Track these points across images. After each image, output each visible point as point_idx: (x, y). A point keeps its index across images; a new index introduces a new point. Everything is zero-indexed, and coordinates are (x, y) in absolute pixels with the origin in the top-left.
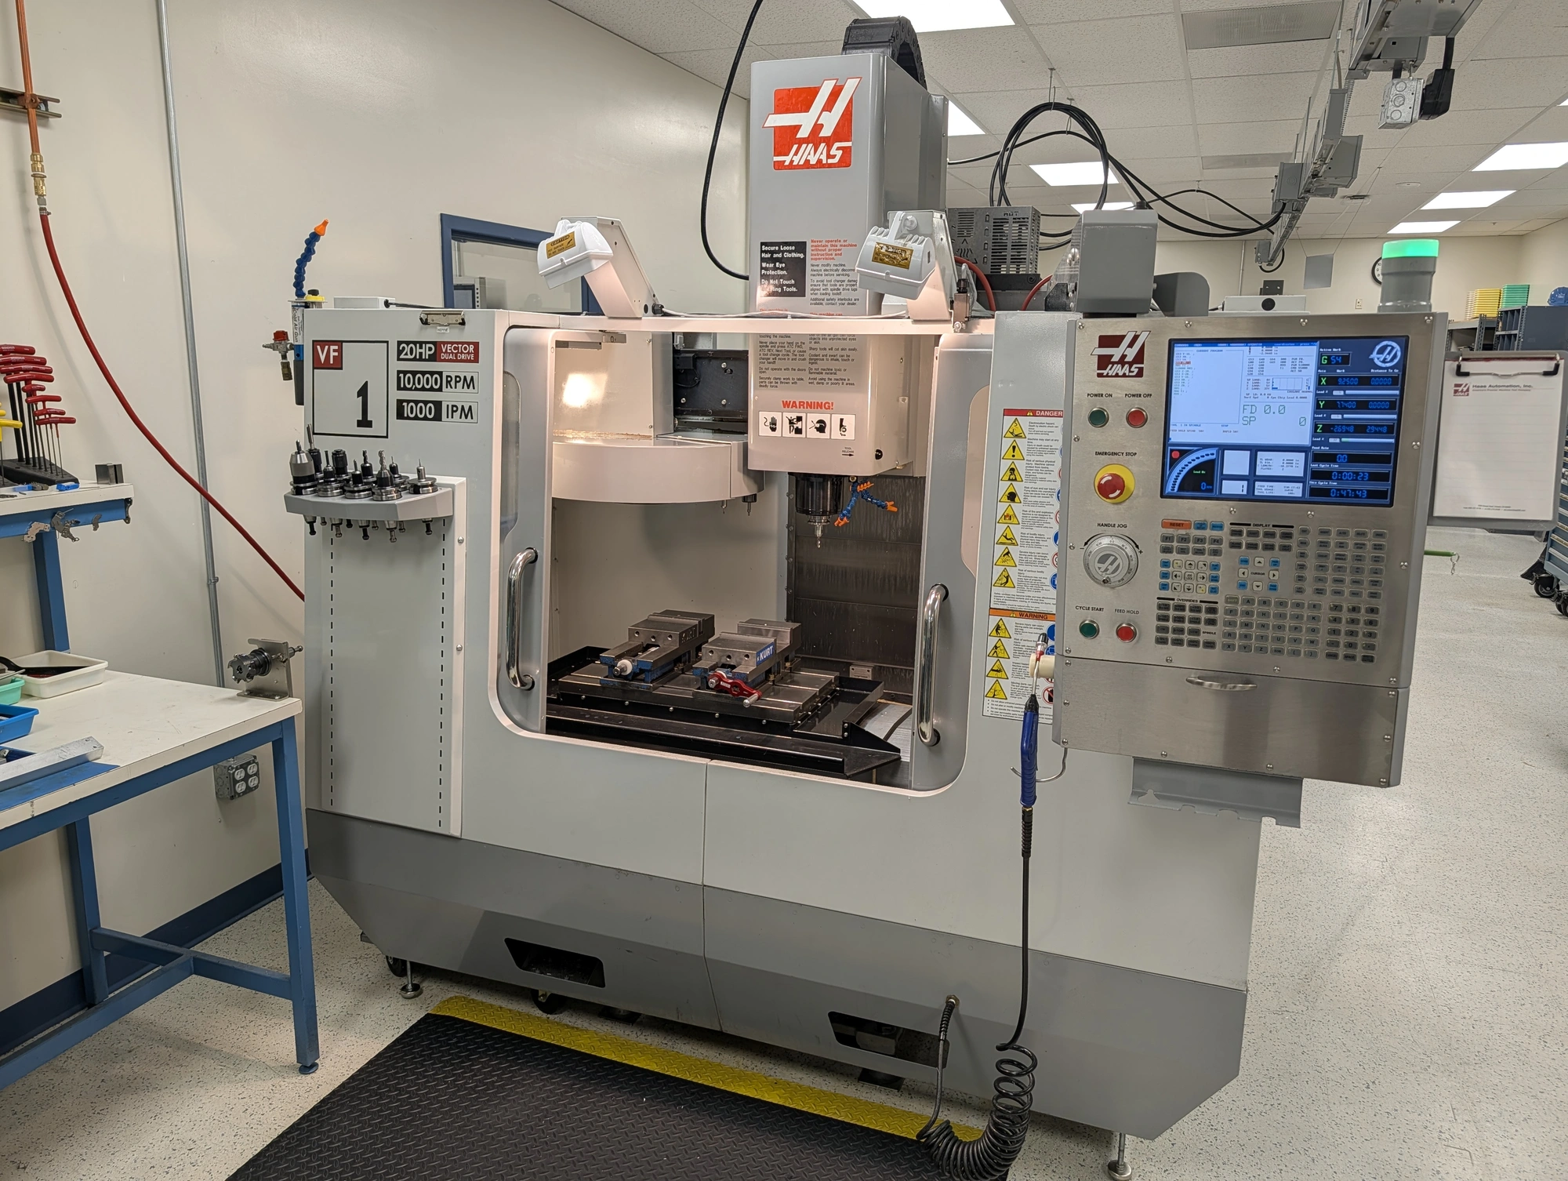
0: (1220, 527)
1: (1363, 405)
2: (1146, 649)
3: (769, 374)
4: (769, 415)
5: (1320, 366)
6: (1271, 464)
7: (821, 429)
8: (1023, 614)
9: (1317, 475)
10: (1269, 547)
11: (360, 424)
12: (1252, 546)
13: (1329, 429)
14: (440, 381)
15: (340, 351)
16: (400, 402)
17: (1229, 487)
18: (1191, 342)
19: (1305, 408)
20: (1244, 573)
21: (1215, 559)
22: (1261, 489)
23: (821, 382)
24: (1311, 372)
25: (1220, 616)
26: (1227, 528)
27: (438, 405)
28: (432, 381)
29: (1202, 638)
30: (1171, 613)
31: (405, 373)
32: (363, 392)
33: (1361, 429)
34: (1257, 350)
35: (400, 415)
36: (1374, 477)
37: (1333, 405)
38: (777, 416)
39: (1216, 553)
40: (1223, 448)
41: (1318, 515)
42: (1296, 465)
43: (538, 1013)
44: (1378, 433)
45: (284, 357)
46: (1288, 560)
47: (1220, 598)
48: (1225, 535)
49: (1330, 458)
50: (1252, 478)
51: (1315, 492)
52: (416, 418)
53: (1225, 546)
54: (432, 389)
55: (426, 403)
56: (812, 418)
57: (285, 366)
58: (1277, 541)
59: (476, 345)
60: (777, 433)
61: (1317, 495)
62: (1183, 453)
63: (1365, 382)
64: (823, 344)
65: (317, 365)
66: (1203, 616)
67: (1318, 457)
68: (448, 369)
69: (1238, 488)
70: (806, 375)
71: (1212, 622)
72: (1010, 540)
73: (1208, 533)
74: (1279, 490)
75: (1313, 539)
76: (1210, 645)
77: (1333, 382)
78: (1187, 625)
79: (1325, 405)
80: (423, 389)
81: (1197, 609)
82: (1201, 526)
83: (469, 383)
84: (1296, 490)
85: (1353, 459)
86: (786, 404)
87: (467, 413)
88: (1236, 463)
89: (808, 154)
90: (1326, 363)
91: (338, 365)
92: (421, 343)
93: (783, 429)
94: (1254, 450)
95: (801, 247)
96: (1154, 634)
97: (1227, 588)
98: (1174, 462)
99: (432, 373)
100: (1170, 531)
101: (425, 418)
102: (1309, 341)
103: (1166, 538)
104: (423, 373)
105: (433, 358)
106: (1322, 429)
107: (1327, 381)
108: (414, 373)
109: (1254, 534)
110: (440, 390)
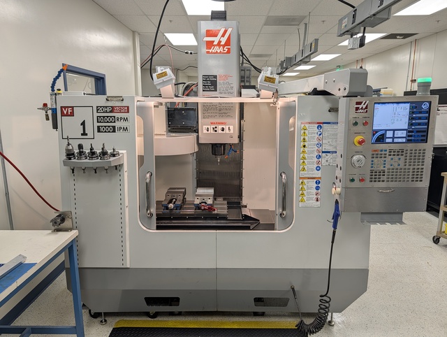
0: (386, 151)
1: (420, 118)
2: (367, 184)
3: (206, 114)
4: (207, 127)
5: (410, 109)
6: (398, 134)
7: (223, 130)
8: (309, 178)
9: (409, 136)
10: (398, 155)
11: (82, 135)
12: (394, 155)
13: (412, 124)
14: (114, 119)
15: (73, 110)
16: (98, 127)
17: (388, 140)
18: (379, 103)
19: (407, 119)
20: (392, 162)
21: (385, 159)
22: (396, 140)
23: (222, 116)
24: (408, 110)
25: (386, 173)
26: (388, 151)
27: (114, 127)
28: (111, 119)
29: (381, 179)
30: (374, 174)
31: (100, 117)
32: (83, 124)
33: (419, 124)
34: (395, 105)
35: (99, 131)
36: (422, 136)
37: (413, 119)
38: (209, 127)
39: (385, 157)
40: (386, 130)
41: (410, 146)
42: (404, 134)
43: (150, 319)
44: (423, 125)
45: (46, 112)
46: (403, 158)
47: (386, 169)
48: (387, 153)
49: (412, 132)
50: (393, 138)
51: (408, 140)
52: (105, 132)
53: (387, 155)
54: (111, 122)
55: (109, 127)
56: (220, 127)
57: (47, 116)
58: (400, 153)
59: (128, 107)
60: (209, 132)
61: (409, 141)
62: (376, 132)
63: (420, 113)
64: (223, 105)
65: (63, 115)
66: (382, 174)
67: (409, 132)
68: (117, 115)
69: (390, 140)
70: (218, 114)
71: (384, 175)
72: (305, 158)
73: (383, 152)
74: (400, 140)
75: (409, 152)
76: (383, 181)
77: (413, 113)
78: (377, 177)
79: (411, 119)
80: (108, 122)
81: (380, 172)
82: (382, 151)
83: (126, 120)
84: (404, 140)
85: (417, 132)
86: (212, 123)
87: (126, 129)
88: (389, 134)
89: (217, 49)
90: (411, 108)
91: (72, 114)
92: (106, 107)
93: (211, 131)
94: (394, 130)
95: (215, 77)
96: (369, 180)
97: (388, 166)
98: (374, 135)
99: (111, 117)
100: (374, 152)
101: (109, 132)
102: (408, 102)
103: (373, 154)
104: (108, 117)
105: (111, 112)
106: (411, 124)
107: (412, 113)
108: (104, 117)
109: (394, 152)
110: (115, 122)
